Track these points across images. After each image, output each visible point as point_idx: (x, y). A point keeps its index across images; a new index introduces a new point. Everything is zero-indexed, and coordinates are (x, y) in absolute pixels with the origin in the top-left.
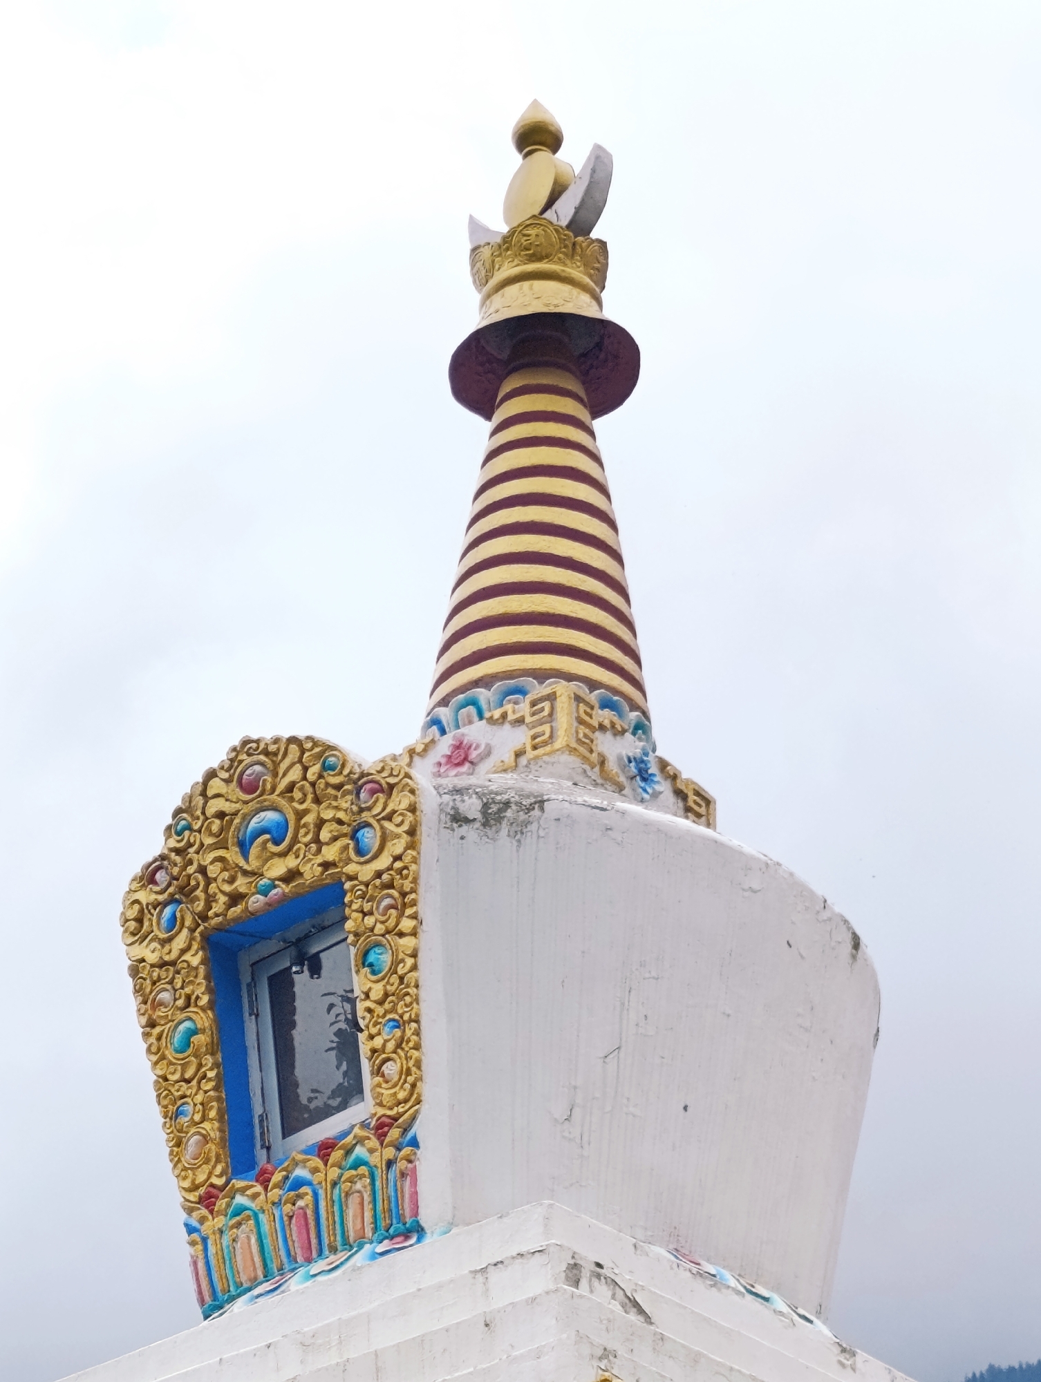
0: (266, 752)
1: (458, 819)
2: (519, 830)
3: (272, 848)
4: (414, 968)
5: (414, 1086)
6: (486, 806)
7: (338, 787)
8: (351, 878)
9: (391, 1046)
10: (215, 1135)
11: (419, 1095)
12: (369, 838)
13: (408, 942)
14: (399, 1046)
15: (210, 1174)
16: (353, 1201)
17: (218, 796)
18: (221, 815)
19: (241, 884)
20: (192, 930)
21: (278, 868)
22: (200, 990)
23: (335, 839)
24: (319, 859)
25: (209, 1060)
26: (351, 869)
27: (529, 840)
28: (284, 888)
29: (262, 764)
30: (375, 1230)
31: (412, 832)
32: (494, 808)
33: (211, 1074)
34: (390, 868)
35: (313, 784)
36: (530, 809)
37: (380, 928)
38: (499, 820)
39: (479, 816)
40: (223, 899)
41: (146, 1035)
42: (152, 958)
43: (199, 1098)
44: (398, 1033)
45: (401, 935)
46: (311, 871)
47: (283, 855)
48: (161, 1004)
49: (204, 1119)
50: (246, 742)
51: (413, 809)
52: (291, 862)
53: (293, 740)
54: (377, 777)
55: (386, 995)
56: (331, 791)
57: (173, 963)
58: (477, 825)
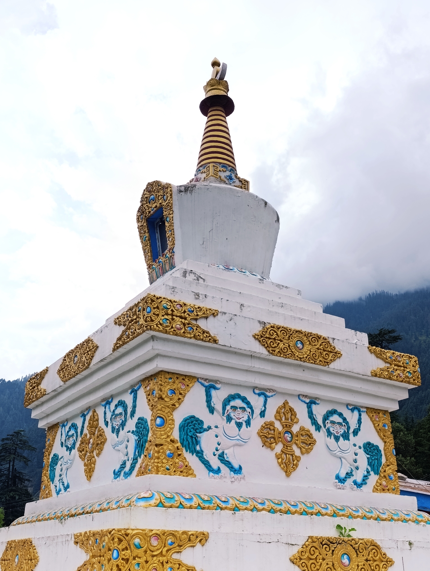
0: (151, 185)
1: (181, 191)
2: (191, 191)
3: (153, 202)
4: (173, 220)
5: (173, 242)
6: (185, 188)
7: (160, 189)
8: (164, 205)
9: (170, 235)
10: (150, 255)
11: (174, 243)
12: (165, 197)
13: (171, 215)
14: (171, 235)
15: (150, 262)
16: (167, 264)
17: (146, 194)
18: (146, 198)
19: (150, 210)
20: (144, 219)
21: (154, 206)
22: (146, 229)
23: (161, 199)
24: (159, 203)
25: (148, 242)
26: (163, 204)
27: (193, 193)
28: (155, 209)
29: (150, 187)
30: (170, 269)
31: (171, 195)
32: (187, 188)
33: (149, 244)
34: (168, 202)
35: (157, 189)
36: (193, 187)
37: (168, 214)
38: (188, 190)
39: (184, 190)
40: (148, 213)
41: (140, 239)
42: (140, 225)
43: (147, 249)
44: (171, 232)
45: (171, 214)
46: (158, 205)
47: (154, 203)
48: (142, 233)
49: (148, 252)
50: (148, 183)
51: (171, 191)
52: (156, 204)
53: (154, 182)
54: (165, 186)
55: (169, 226)
56: (160, 190)
57: (142, 225)
58: (184, 192)
